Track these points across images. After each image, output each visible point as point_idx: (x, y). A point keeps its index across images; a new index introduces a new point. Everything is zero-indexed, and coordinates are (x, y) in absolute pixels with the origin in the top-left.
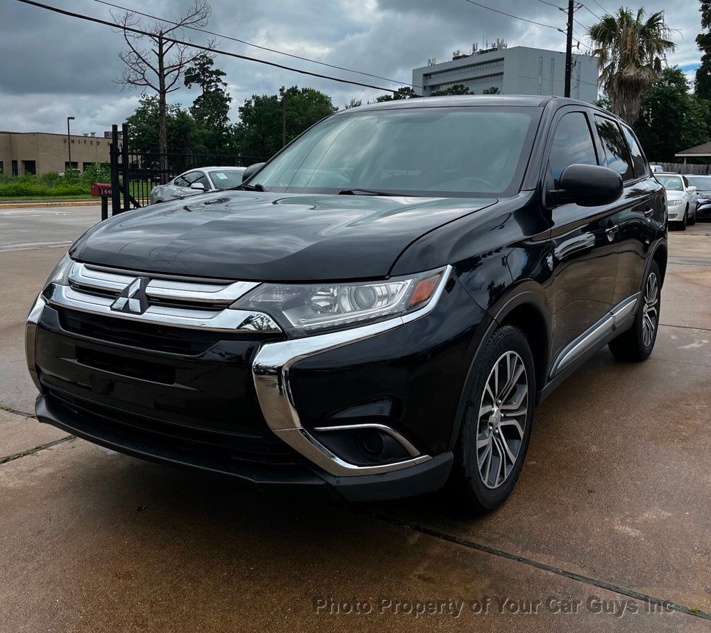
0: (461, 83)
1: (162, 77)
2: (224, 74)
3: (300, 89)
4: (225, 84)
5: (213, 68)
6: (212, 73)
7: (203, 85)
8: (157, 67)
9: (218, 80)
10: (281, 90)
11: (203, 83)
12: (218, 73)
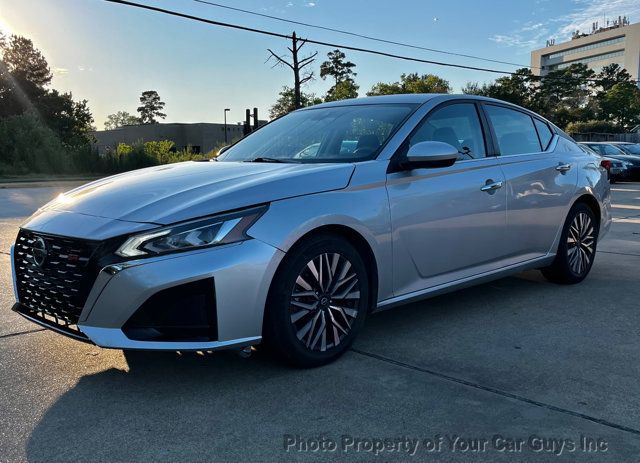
0: (580, 61)
1: (296, 70)
2: (353, 65)
3: (420, 76)
4: (355, 74)
5: (344, 61)
6: (345, 65)
7: (336, 76)
8: (292, 62)
9: (349, 71)
10: (403, 77)
11: (337, 74)
12: (349, 65)
